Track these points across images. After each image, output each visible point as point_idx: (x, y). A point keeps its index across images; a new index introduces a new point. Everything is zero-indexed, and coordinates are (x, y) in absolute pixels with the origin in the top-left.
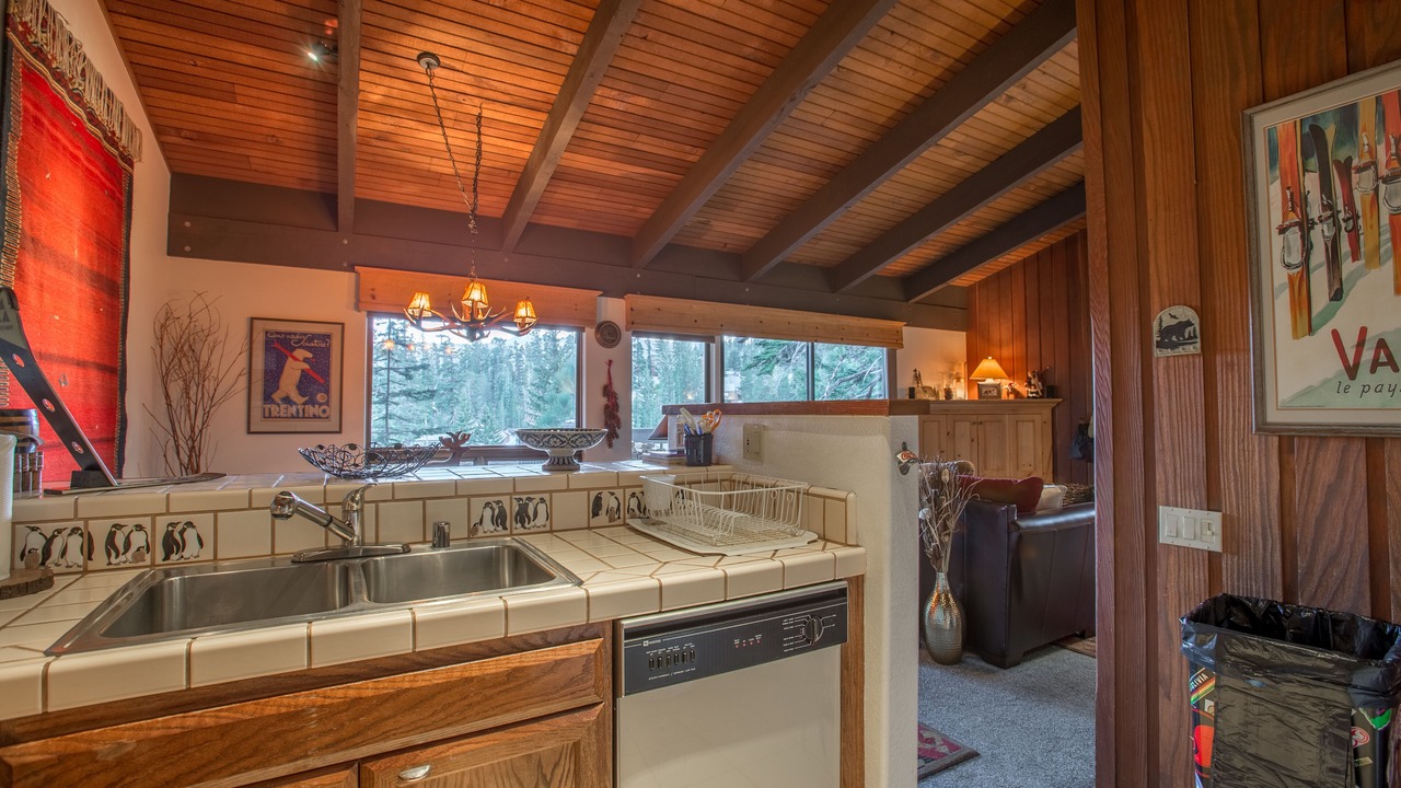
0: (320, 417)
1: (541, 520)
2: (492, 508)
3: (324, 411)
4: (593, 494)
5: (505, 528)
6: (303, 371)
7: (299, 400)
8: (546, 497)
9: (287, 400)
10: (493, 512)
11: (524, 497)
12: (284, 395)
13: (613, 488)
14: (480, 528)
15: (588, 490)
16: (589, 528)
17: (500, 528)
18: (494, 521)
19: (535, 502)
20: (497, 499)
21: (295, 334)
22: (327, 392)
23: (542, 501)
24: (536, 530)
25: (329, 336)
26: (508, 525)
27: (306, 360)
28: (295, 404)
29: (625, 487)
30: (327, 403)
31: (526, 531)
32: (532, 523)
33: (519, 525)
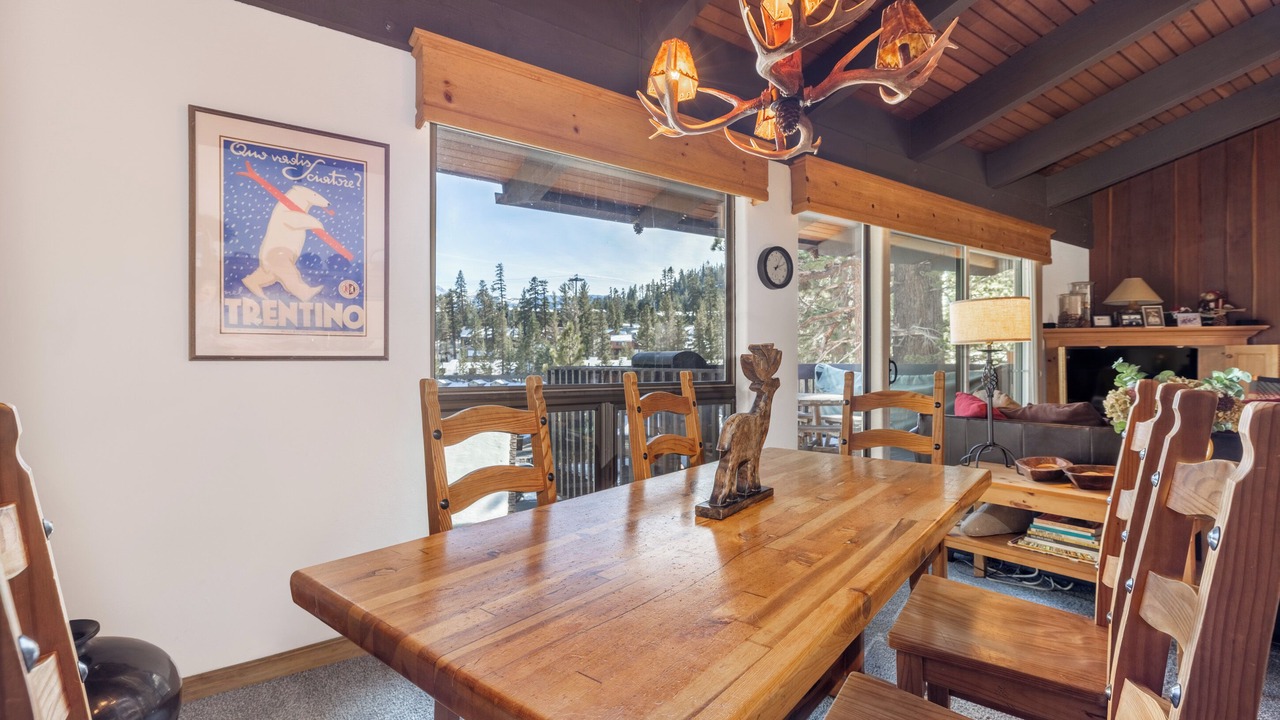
0: (345, 328)
3: (355, 317)
6: (309, 232)
7: (305, 290)
9: (276, 288)
12: (269, 280)
21: (291, 155)
22: (359, 278)
25: (359, 167)
27: (314, 211)
28: (293, 297)
30: (359, 301)
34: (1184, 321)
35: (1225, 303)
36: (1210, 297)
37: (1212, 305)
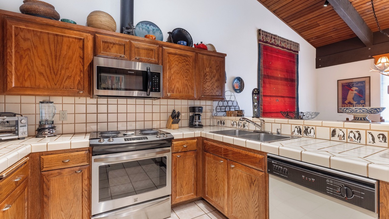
1: (312, 134)
2: (297, 128)
4: (332, 129)
5: (301, 134)
6: (355, 94)
7: (354, 102)
8: (314, 127)
9: (350, 103)
10: (298, 129)
11: (307, 126)
12: (348, 101)
13: (342, 128)
14: (294, 133)
15: (330, 127)
16: (330, 140)
17: (300, 134)
18: (298, 132)
19: (310, 128)
20: (299, 126)
21: (352, 83)
22: (364, 100)
23: (313, 128)
24: (310, 137)
25: (364, 82)
26: (302, 133)
27: (356, 90)
29: (347, 129)
30: (364, 104)
31: (307, 136)
32: (309, 135)
33: (305, 134)
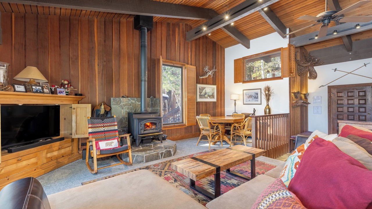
34: (60, 92)
35: (71, 86)
36: (66, 82)
37: (66, 86)
